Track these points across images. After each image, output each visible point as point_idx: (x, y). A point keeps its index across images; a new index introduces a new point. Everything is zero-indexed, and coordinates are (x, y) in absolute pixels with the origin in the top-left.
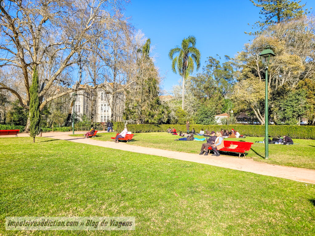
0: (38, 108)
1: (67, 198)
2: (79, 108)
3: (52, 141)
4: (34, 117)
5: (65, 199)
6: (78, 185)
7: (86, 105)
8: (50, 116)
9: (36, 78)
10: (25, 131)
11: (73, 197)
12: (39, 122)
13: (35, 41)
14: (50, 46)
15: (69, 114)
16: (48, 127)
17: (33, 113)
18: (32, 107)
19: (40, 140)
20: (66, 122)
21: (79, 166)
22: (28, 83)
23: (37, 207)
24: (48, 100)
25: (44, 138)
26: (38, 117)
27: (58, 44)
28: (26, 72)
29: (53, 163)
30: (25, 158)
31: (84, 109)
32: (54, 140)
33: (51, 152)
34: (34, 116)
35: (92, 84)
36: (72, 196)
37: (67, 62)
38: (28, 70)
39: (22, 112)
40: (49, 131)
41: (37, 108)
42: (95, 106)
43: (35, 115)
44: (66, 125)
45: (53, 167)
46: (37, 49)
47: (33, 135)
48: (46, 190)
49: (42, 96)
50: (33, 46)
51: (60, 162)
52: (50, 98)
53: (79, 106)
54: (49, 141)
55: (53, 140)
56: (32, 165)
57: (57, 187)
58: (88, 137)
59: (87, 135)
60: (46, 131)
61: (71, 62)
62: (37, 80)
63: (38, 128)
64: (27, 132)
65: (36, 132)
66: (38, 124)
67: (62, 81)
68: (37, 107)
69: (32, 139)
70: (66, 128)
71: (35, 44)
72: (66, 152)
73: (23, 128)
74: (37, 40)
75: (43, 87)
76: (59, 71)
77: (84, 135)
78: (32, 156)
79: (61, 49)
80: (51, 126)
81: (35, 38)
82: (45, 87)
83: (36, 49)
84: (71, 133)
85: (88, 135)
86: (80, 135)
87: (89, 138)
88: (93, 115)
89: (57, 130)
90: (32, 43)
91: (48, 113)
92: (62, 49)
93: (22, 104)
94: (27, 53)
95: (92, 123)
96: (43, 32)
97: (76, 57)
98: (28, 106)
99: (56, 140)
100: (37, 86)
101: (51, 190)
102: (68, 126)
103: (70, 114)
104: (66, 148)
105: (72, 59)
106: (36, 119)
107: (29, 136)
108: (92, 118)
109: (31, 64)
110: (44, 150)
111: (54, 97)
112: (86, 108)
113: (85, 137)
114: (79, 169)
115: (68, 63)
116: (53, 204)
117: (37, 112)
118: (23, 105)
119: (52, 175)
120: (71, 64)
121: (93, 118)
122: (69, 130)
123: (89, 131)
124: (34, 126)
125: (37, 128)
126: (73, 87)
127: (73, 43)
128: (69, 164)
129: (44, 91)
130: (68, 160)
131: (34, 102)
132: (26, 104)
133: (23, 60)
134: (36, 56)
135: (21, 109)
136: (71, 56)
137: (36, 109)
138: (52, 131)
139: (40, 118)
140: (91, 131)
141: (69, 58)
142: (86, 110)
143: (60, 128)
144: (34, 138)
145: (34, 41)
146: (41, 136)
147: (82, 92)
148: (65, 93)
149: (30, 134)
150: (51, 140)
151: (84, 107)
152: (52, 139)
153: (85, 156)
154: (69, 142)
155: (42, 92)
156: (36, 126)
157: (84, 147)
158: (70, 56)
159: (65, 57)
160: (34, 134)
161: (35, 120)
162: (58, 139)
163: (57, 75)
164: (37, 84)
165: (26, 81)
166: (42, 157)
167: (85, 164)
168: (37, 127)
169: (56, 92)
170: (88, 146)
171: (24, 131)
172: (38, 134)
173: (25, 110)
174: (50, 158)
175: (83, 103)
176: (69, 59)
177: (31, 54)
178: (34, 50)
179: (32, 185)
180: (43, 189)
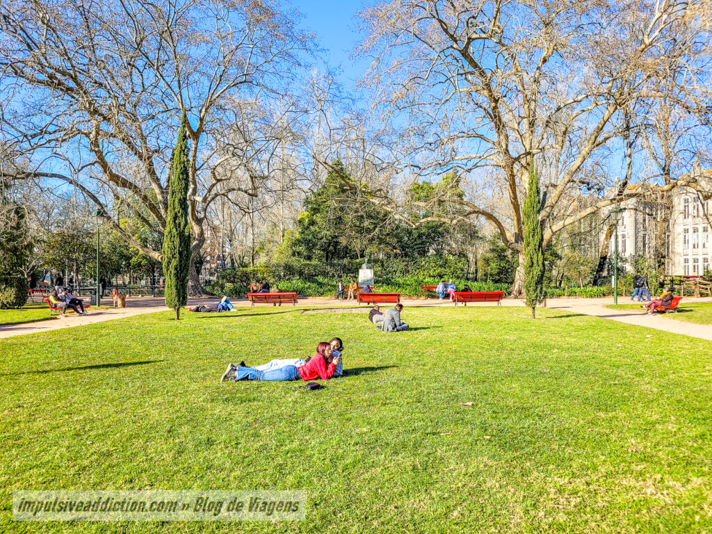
0: (539, 247)
1: (634, 450)
2: (624, 242)
3: (570, 318)
4: (532, 266)
5: (630, 451)
6: (653, 424)
7: (641, 234)
8: (558, 262)
9: (535, 185)
10: (512, 296)
11: (649, 450)
12: (542, 275)
13: (529, 107)
14: (559, 109)
15: (601, 258)
16: (556, 287)
17: (531, 258)
18: (528, 244)
19: (544, 314)
20: (596, 277)
21: (647, 379)
22: (515, 198)
23: (570, 453)
24: (555, 228)
25: (553, 310)
26: (541, 265)
27: (575, 102)
28: (513, 176)
29: (582, 365)
30: (524, 350)
31: (636, 243)
32: (574, 315)
33: (572, 340)
34: (533, 263)
35: (661, 180)
36: (645, 447)
37: (596, 138)
38: (515, 171)
39: (505, 256)
40: (560, 296)
41: (537, 247)
42: (667, 234)
43: (535, 262)
44: (595, 283)
45: (585, 375)
46: (532, 124)
47: (532, 303)
48: (581, 422)
49: (543, 222)
50: (524, 118)
51: (597, 366)
52: (561, 224)
53: (624, 236)
54: (563, 317)
55: (570, 316)
56: (539, 363)
57: (603, 420)
58: (654, 312)
59: (653, 306)
60: (552, 296)
61: (606, 135)
62: (537, 188)
63: (541, 289)
64: (516, 297)
65: (537, 296)
66: (540, 281)
67: (583, 183)
68: (538, 243)
69: (530, 311)
70: (595, 288)
71: (528, 113)
72: (607, 343)
73: (509, 288)
74: (533, 104)
75: (545, 201)
76: (578, 162)
77: (644, 306)
78: (535, 346)
79: (583, 111)
80: (560, 284)
81: (528, 101)
82: (549, 202)
83: (530, 124)
84: (610, 300)
85: (656, 307)
86: (632, 307)
87: (659, 316)
88: (664, 257)
89: (575, 293)
90: (524, 112)
91: (555, 257)
92: (585, 109)
93: (506, 241)
94: (513, 135)
95: (662, 277)
96: (544, 83)
97: (618, 121)
98: (516, 244)
99: (577, 315)
100: (537, 200)
101: (592, 424)
102: (601, 285)
103: (604, 258)
104: (604, 334)
105: (608, 127)
106: (537, 271)
107: (524, 305)
108: (661, 264)
109: (522, 157)
110: (557, 336)
111: (569, 221)
112: (641, 242)
113: (645, 312)
114: (648, 386)
115: (600, 139)
116: (603, 455)
117: (538, 255)
118: (508, 241)
119: (585, 392)
120: (606, 139)
121: (663, 264)
122: (604, 295)
123: (658, 298)
124: (533, 284)
125: (539, 289)
126: (611, 192)
127: (610, 91)
128: (620, 372)
129: (547, 209)
130: (617, 364)
131: (531, 235)
132: (513, 241)
133: (507, 151)
134: (531, 137)
135: (504, 250)
136: (605, 123)
137: (535, 249)
138: (564, 295)
139: (544, 269)
140: (662, 297)
141: (601, 126)
142: (640, 244)
143: (582, 288)
144: (534, 308)
145: (526, 106)
146: (545, 306)
147: (631, 202)
148: (593, 210)
149: (525, 300)
150: (568, 316)
151: (636, 238)
152: (569, 314)
153: (658, 358)
154: (609, 322)
155: (543, 213)
156: (536, 284)
157: (648, 336)
158: (603, 122)
159: (592, 127)
160: (533, 300)
161: (535, 273)
162: (582, 313)
163: (574, 170)
164: (538, 195)
165: (512, 194)
166: (556, 350)
167: (660, 377)
168: (539, 287)
169: (571, 209)
170: (659, 335)
171: (510, 294)
172: (540, 302)
173: (510, 251)
174: (574, 354)
175: (633, 228)
176: (602, 129)
177: (521, 136)
178: (527, 127)
179: (550, 405)
180: (574, 418)
